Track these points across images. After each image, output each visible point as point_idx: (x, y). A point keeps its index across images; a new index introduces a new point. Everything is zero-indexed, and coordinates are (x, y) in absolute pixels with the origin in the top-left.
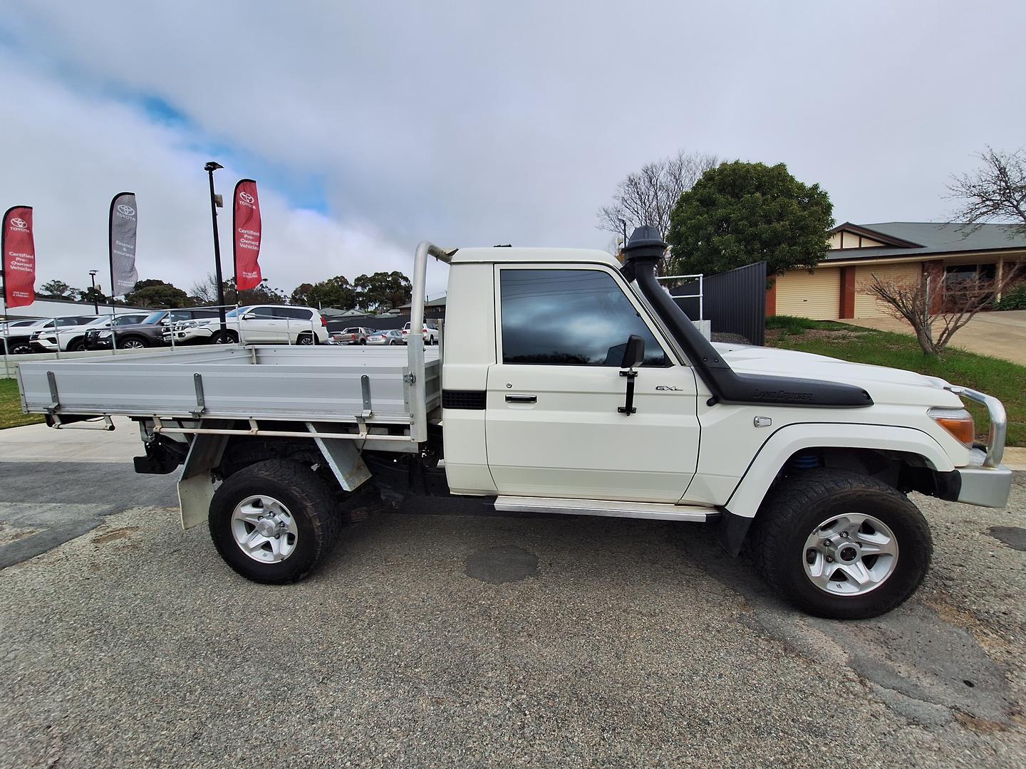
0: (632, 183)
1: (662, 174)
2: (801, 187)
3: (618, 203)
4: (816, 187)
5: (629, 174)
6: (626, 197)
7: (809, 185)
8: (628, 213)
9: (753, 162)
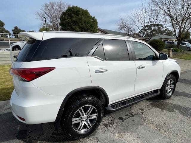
0: (46, 6)
1: (55, 6)
2: (91, 17)
3: (42, 12)
4: (94, 17)
5: (45, 3)
6: (45, 10)
7: (93, 17)
8: (46, 16)
9: (81, 8)
